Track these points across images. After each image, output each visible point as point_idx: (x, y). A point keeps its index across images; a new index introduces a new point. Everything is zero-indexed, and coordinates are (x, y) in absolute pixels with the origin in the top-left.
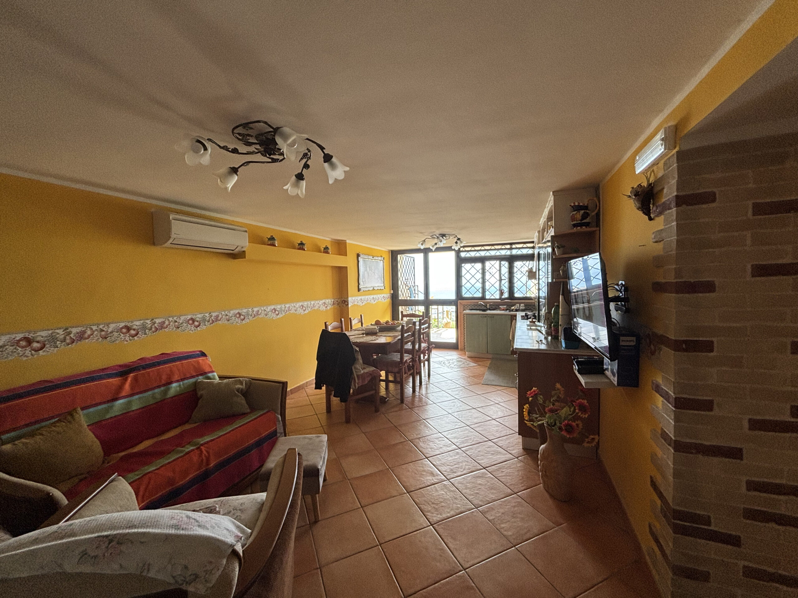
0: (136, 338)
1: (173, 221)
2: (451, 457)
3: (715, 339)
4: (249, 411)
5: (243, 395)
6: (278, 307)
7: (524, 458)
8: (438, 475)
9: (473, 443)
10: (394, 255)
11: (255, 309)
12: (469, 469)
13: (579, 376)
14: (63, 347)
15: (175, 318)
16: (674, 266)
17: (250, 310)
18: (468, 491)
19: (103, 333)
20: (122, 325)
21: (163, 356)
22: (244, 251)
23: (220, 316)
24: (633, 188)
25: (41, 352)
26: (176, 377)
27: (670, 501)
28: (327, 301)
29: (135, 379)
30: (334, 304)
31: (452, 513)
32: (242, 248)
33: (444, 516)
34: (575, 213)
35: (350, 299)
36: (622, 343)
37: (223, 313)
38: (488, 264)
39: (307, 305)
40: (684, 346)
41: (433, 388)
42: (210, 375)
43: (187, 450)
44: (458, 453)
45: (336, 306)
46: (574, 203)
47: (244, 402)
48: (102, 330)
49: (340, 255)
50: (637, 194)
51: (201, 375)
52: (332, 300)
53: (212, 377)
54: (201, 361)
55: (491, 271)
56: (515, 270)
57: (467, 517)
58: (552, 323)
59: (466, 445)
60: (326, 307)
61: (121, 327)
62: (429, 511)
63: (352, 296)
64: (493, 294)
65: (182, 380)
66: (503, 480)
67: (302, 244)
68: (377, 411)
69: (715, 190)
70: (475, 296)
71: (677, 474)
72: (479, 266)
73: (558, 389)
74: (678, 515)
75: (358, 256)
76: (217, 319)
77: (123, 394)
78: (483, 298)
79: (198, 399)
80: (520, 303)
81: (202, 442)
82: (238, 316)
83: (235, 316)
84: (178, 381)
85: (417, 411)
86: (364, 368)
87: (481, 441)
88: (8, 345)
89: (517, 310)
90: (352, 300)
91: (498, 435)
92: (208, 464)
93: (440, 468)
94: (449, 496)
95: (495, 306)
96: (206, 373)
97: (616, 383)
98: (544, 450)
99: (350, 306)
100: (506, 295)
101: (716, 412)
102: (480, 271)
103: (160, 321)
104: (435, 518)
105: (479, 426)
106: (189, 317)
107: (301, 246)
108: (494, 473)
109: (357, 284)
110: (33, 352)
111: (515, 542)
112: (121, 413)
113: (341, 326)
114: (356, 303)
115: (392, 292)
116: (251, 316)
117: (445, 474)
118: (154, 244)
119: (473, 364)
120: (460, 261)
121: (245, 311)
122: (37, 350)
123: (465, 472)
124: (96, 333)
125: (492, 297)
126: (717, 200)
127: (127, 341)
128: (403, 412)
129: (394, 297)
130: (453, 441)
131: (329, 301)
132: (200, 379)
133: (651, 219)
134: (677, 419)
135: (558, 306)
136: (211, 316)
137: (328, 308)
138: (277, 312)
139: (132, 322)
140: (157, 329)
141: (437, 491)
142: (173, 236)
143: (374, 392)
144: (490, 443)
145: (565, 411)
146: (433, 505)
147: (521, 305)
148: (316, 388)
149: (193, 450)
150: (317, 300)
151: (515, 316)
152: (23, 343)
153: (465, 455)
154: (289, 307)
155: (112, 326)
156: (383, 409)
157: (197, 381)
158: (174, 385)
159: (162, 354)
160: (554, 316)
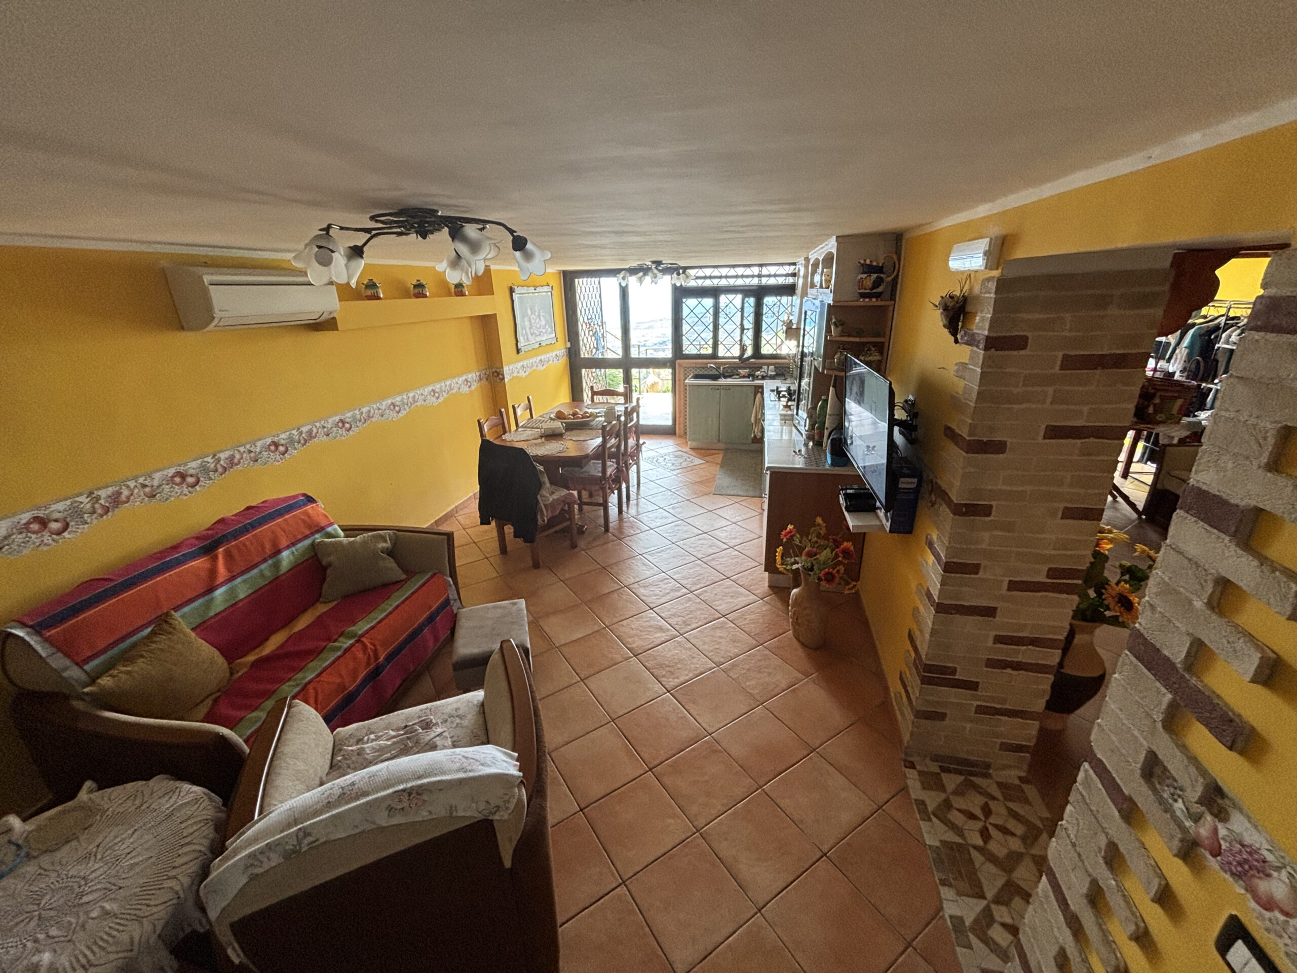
0: (197, 487)
1: (211, 287)
2: (682, 604)
3: (994, 503)
4: (404, 576)
5: (388, 555)
6: (398, 400)
7: (771, 599)
8: (668, 630)
9: (708, 583)
10: (568, 279)
11: (365, 410)
12: (705, 618)
13: (846, 513)
14: (95, 522)
15: (248, 447)
16: (970, 421)
17: (357, 412)
18: (706, 647)
19: (147, 490)
20: (171, 471)
21: (251, 511)
22: (334, 318)
23: (315, 430)
24: (942, 297)
25: (66, 534)
26: (284, 542)
27: (924, 657)
28: (470, 376)
29: (228, 555)
30: (481, 379)
31: (691, 675)
32: (331, 313)
33: (682, 679)
34: (864, 276)
35: (506, 369)
36: (901, 486)
37: (318, 424)
38: (723, 299)
39: (441, 388)
40: (964, 509)
41: (645, 504)
42: (330, 529)
43: (346, 646)
44: (690, 599)
45: (484, 382)
46: (865, 260)
47: (394, 565)
48: (144, 486)
49: (481, 295)
50: (946, 308)
51: (318, 531)
52: (478, 374)
53: (333, 532)
54: (310, 511)
55: (727, 310)
56: (765, 309)
57: (708, 677)
58: (816, 423)
59: (699, 586)
60: (470, 387)
61: (170, 475)
62: (664, 676)
63: (509, 364)
64: (729, 349)
65: (293, 544)
66: (746, 629)
67: (419, 286)
68: (574, 546)
69: (1029, 334)
70: (703, 352)
71: (933, 633)
72: (708, 302)
73: (819, 525)
74: (929, 668)
75: (512, 290)
76: (311, 435)
77: (220, 580)
78: (714, 356)
79: (325, 569)
80: (768, 365)
81: (360, 633)
82: (340, 424)
83: (337, 425)
84: (288, 547)
85: (630, 543)
86: (553, 493)
87: (717, 580)
88: (13, 534)
89: (763, 378)
90: (511, 370)
91: (738, 570)
92: (376, 658)
93: (670, 621)
94: (684, 655)
95: (730, 371)
96: (323, 528)
97: (888, 529)
98: (797, 596)
99: (506, 380)
100: (749, 352)
101: (981, 574)
102: (711, 311)
103: (227, 456)
104: (672, 683)
105: (714, 559)
106: (269, 441)
107: (419, 291)
108: (736, 622)
109: (514, 342)
110: (54, 536)
111: (762, 700)
112: (226, 606)
113: (500, 421)
114: (515, 374)
115: (569, 345)
116: (360, 421)
117: (677, 627)
118: (182, 328)
119: (698, 461)
120: (680, 294)
121: (349, 415)
122: (59, 533)
123: (700, 623)
124: (136, 491)
125: (728, 355)
126: (1029, 347)
127: (186, 495)
128: (610, 545)
129: (573, 353)
130: (682, 582)
131: (473, 376)
132: (318, 538)
133: (956, 341)
134: (943, 584)
135: (826, 401)
136: (301, 433)
137: (473, 387)
138: (397, 408)
139: (185, 464)
140: (225, 469)
141: (669, 650)
142: (217, 314)
143: (568, 523)
144: (728, 582)
145: (825, 554)
146: (668, 669)
147: (772, 367)
148: (482, 523)
149: (352, 645)
150: (454, 377)
151: (762, 387)
152: (35, 527)
153: (699, 600)
154: (414, 397)
155: (157, 476)
156: (582, 544)
157: (314, 541)
158: (285, 554)
159: (249, 508)
160: (820, 415)
